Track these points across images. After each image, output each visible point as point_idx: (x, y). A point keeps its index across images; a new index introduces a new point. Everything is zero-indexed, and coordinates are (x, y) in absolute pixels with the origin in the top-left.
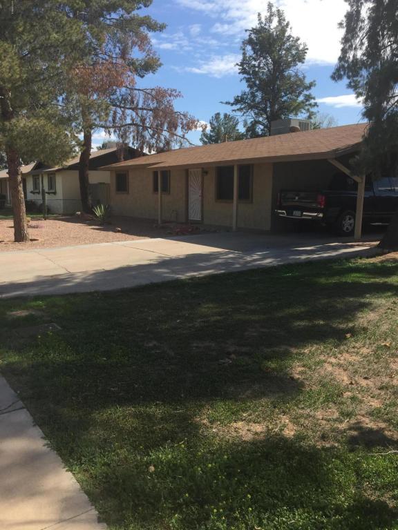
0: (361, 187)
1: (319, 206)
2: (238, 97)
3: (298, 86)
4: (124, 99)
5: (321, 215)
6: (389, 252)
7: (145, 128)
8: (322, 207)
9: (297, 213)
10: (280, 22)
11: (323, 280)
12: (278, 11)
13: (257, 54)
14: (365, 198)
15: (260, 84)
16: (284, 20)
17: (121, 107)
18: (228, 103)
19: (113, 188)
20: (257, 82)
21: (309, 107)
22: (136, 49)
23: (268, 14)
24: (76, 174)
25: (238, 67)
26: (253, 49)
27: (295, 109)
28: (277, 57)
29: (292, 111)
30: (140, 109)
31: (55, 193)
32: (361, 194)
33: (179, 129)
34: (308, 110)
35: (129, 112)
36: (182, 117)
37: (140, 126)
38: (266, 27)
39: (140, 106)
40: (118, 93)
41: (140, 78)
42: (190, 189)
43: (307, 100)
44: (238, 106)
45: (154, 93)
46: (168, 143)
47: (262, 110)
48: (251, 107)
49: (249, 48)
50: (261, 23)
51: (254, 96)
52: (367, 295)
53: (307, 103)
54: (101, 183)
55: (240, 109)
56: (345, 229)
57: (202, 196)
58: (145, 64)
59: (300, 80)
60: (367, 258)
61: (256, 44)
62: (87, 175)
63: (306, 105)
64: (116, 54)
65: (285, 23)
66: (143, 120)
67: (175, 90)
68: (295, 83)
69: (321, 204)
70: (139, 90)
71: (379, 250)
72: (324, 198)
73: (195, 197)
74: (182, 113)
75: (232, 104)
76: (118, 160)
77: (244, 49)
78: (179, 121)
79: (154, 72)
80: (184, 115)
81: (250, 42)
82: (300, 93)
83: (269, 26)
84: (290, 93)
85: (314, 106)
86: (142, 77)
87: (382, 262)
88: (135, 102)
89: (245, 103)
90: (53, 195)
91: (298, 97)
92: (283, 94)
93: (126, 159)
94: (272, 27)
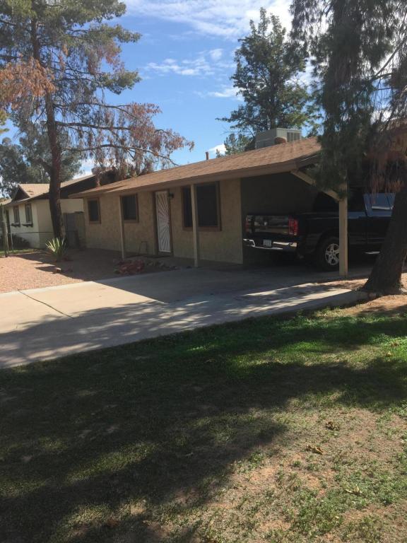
0: (343, 206)
1: (291, 233)
2: (235, 112)
3: (300, 97)
4: (98, 118)
5: (295, 245)
6: (377, 297)
7: (126, 150)
8: (295, 234)
9: (267, 243)
10: (275, 28)
11: (243, 362)
12: (273, 17)
13: (253, 65)
14: (349, 220)
15: (258, 97)
16: (280, 27)
17: (97, 128)
18: (224, 119)
19: (87, 216)
20: (255, 95)
21: (313, 119)
22: (103, 61)
23: (262, 21)
24: (47, 203)
25: (234, 80)
26: (247, 59)
27: (296, 121)
28: (274, 67)
29: (294, 124)
30: (116, 128)
31: (32, 225)
32: (344, 215)
33: (163, 148)
34: (313, 122)
35: (104, 132)
36: (166, 135)
37: (119, 148)
38: (260, 35)
39: (115, 126)
40: (91, 112)
41: (115, 94)
42: (158, 215)
43: (311, 112)
44: (236, 123)
45: (130, 110)
46: (148, 165)
47: (262, 125)
48: (250, 122)
49: (243, 58)
50: (254, 31)
51: (250, 110)
52: (295, 401)
53: (311, 115)
54: (76, 213)
55: (239, 126)
56: (330, 261)
57: (170, 223)
58: (120, 79)
59: (301, 90)
60: (343, 307)
61: (251, 54)
62: (59, 204)
63: (309, 117)
64: (84, 69)
65: (281, 30)
66: (122, 141)
67: (153, 106)
68: (296, 94)
69: (293, 230)
70: (113, 107)
71: (363, 295)
72: (296, 223)
73: (163, 225)
74: (165, 130)
75: (229, 121)
76: (94, 186)
77: (238, 61)
78: (163, 139)
79: (130, 86)
80: (168, 133)
81: (244, 52)
82: (302, 104)
83: (264, 34)
84: (291, 105)
85: (319, 117)
86: (119, 93)
87: (361, 315)
88: (110, 121)
89: (243, 118)
90: (30, 227)
91: (300, 108)
92: (283, 106)
93: (102, 184)
94: (266, 35)
